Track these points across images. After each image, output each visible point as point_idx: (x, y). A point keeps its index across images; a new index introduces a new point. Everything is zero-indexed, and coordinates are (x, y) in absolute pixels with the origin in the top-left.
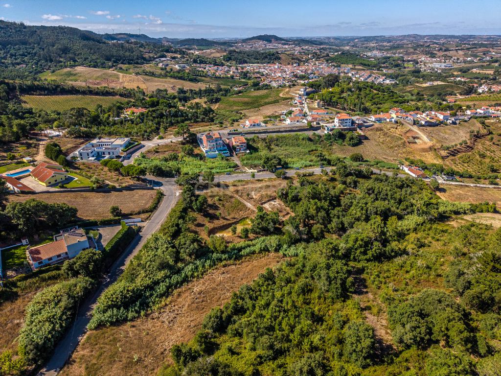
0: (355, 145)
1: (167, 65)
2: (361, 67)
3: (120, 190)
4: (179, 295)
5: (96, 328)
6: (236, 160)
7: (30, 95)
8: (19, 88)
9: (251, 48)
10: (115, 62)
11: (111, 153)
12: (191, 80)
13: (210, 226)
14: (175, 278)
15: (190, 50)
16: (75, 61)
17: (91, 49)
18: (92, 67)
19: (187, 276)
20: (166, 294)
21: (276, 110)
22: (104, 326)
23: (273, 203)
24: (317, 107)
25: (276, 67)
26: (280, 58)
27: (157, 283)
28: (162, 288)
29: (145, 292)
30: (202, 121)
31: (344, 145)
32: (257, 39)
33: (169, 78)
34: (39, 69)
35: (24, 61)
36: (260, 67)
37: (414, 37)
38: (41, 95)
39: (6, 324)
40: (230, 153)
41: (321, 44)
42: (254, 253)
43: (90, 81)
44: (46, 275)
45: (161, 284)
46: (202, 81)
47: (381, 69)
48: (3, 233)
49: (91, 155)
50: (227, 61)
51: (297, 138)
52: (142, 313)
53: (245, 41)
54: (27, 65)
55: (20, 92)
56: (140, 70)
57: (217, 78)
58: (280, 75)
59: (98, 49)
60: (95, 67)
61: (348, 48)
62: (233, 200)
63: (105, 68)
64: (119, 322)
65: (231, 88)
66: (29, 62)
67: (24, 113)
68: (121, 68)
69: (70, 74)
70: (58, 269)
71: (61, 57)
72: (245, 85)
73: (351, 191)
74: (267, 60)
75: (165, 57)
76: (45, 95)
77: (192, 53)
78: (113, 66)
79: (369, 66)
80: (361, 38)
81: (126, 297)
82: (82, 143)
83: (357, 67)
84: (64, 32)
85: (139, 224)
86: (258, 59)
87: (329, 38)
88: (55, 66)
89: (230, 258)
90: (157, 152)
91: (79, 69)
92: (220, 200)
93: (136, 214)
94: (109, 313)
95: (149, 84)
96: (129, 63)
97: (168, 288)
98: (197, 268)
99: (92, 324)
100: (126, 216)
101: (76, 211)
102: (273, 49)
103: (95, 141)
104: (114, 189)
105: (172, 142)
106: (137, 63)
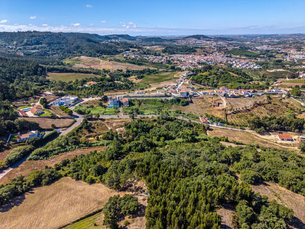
0: (183, 106)
1: (128, 55)
2: (244, 57)
3: (60, 118)
4: (61, 155)
5: (29, 160)
6: (121, 109)
7: (51, 72)
8: (47, 69)
9: (186, 43)
10: (101, 54)
11: (67, 103)
12: (139, 64)
13: (88, 135)
14: (63, 150)
15: (144, 46)
16: (81, 53)
17: (90, 47)
18: (89, 56)
19: (67, 150)
20: (56, 154)
21: (166, 84)
22: (32, 160)
23: (121, 128)
24: (188, 83)
25: (191, 57)
26: (196, 51)
27: (55, 150)
29: (49, 152)
30: (124, 89)
31: (179, 105)
32: (192, 37)
33: (127, 63)
34: (64, 57)
35: (57, 53)
36: (181, 56)
37: (299, 36)
38: (56, 72)
39: (4, 156)
40: (119, 106)
41: (232, 40)
42: (97, 145)
43: (86, 64)
44: (21, 144)
45: (56, 151)
46: (145, 65)
47: (257, 58)
48: (12, 130)
49: (58, 103)
50: (164, 53)
51: (155, 101)
52: (45, 158)
53: (185, 38)
54: (59, 54)
55: (47, 71)
56: (112, 58)
57: (153, 63)
58: (191, 61)
59: (94, 47)
60: (90, 56)
61: (248, 43)
62: (104, 126)
63: (95, 57)
64: (36, 159)
65: (158, 69)
66: (60, 53)
67: (45, 82)
68: (103, 57)
69: (77, 60)
70: (25, 142)
71: (75, 51)
72: (167, 68)
73: (160, 126)
74: (188, 52)
75: (129, 50)
76: (58, 73)
77: (146, 48)
78: (100, 56)
79: (250, 56)
80: (261, 36)
81: (41, 152)
82: (58, 98)
83: (242, 57)
84: (79, 38)
85: (60, 131)
86: (182, 52)
87: (240, 36)
88: (72, 55)
89: (87, 146)
90: (87, 104)
91: (82, 57)
92: (97, 125)
93: (62, 128)
94: (34, 156)
95: (114, 66)
96: (108, 54)
97: (58, 152)
98: (72, 148)
99: (28, 158)
100: (57, 128)
101: (38, 124)
102: (199, 43)
103: (63, 98)
104: (58, 118)
105: (96, 99)
106: (113, 54)
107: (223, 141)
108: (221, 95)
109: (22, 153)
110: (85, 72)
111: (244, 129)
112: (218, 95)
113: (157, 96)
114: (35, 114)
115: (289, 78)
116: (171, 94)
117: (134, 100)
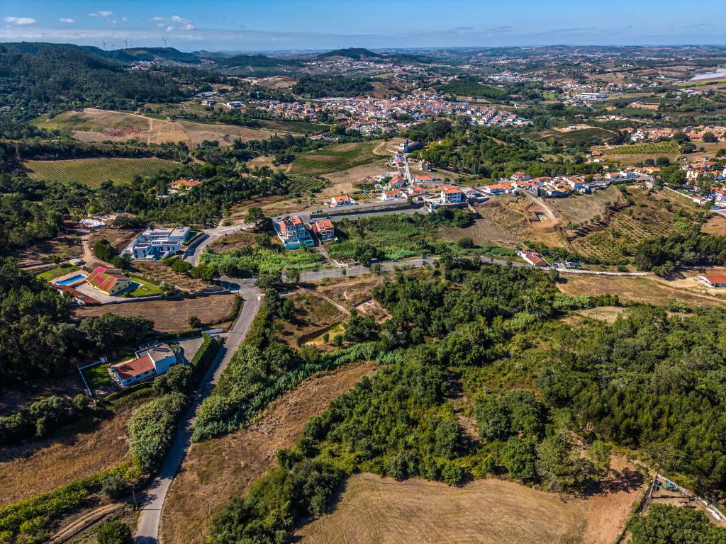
0: (464, 226)
1: (215, 103)
2: (484, 101)
3: (193, 297)
4: (275, 408)
5: (199, 441)
6: (322, 251)
7: (35, 159)
8: (20, 151)
9: (331, 68)
10: (139, 100)
11: (171, 249)
12: (251, 125)
13: (299, 334)
14: (269, 392)
15: (244, 77)
16: (82, 100)
17: (104, 82)
18: (109, 109)
19: (280, 389)
20: (261, 407)
21: (369, 174)
22: (206, 438)
23: (368, 304)
24: (421, 169)
25: (368, 102)
26: (372, 88)
27: (251, 396)
28: (257, 401)
29: (241, 406)
30: (274, 194)
31: (453, 227)
32: (339, 55)
33: (218, 123)
34: (31, 113)
35: (7, 101)
36: (345, 102)
37: (560, 50)
38: (50, 159)
39: (111, 441)
40: (315, 242)
41: (430, 61)
42: (348, 361)
43: (108, 130)
44: (138, 393)
45: (256, 398)
46: (265, 126)
47: (511, 102)
48: (80, 351)
49: (147, 252)
50: (299, 94)
51: (394, 219)
52: (241, 426)
53: (322, 57)
54: (12, 107)
55: (21, 156)
56: (176, 112)
57: (285, 120)
58: (373, 114)
59: (114, 81)
60: (112, 108)
61: (467, 67)
62: (323, 302)
63: (126, 109)
64: (221, 434)
65: (307, 136)
66: (14, 102)
67: (35, 189)
68: (149, 110)
69: (76, 120)
70: (148, 386)
71: (60, 94)
72: (326, 131)
73: (456, 286)
74: (354, 91)
75: (210, 89)
76: (55, 159)
77: (249, 83)
78: (138, 106)
79: (495, 98)
80: (486, 51)
81: (223, 410)
82: (133, 236)
83: (479, 100)
84: (63, 57)
85: (221, 335)
86: (341, 90)
87: (441, 51)
88: (54, 107)
89: (324, 368)
90: (226, 244)
91: (90, 112)
92: (308, 303)
93: (216, 324)
94: (210, 427)
95: (192, 133)
96: (161, 102)
97: (263, 400)
98: (290, 379)
99: (194, 437)
100: (207, 327)
102: (362, 69)
103: (147, 233)
104: (187, 295)
105: (242, 230)
106: (172, 101)
107: (610, 305)
108: (531, 192)
109: (171, 424)
110: (133, 153)
111: (627, 271)
112: (526, 193)
113: (392, 207)
114: (113, 291)
115: (610, 144)
116: (422, 199)
117: (342, 224)
